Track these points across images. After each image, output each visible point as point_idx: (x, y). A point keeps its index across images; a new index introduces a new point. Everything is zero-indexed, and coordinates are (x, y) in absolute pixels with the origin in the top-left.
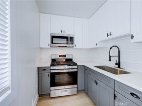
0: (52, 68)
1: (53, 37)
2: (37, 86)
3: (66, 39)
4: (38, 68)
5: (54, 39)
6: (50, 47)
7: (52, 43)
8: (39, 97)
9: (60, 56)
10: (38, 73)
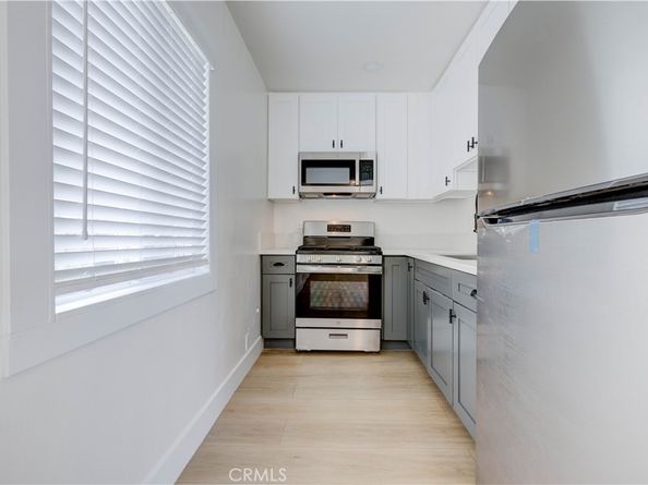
0: (300, 258)
1: (306, 164)
2: (258, 310)
3: (348, 170)
4: (261, 256)
5: (308, 170)
6: (296, 196)
7: (304, 182)
8: (265, 347)
9: (331, 228)
10: (262, 274)
